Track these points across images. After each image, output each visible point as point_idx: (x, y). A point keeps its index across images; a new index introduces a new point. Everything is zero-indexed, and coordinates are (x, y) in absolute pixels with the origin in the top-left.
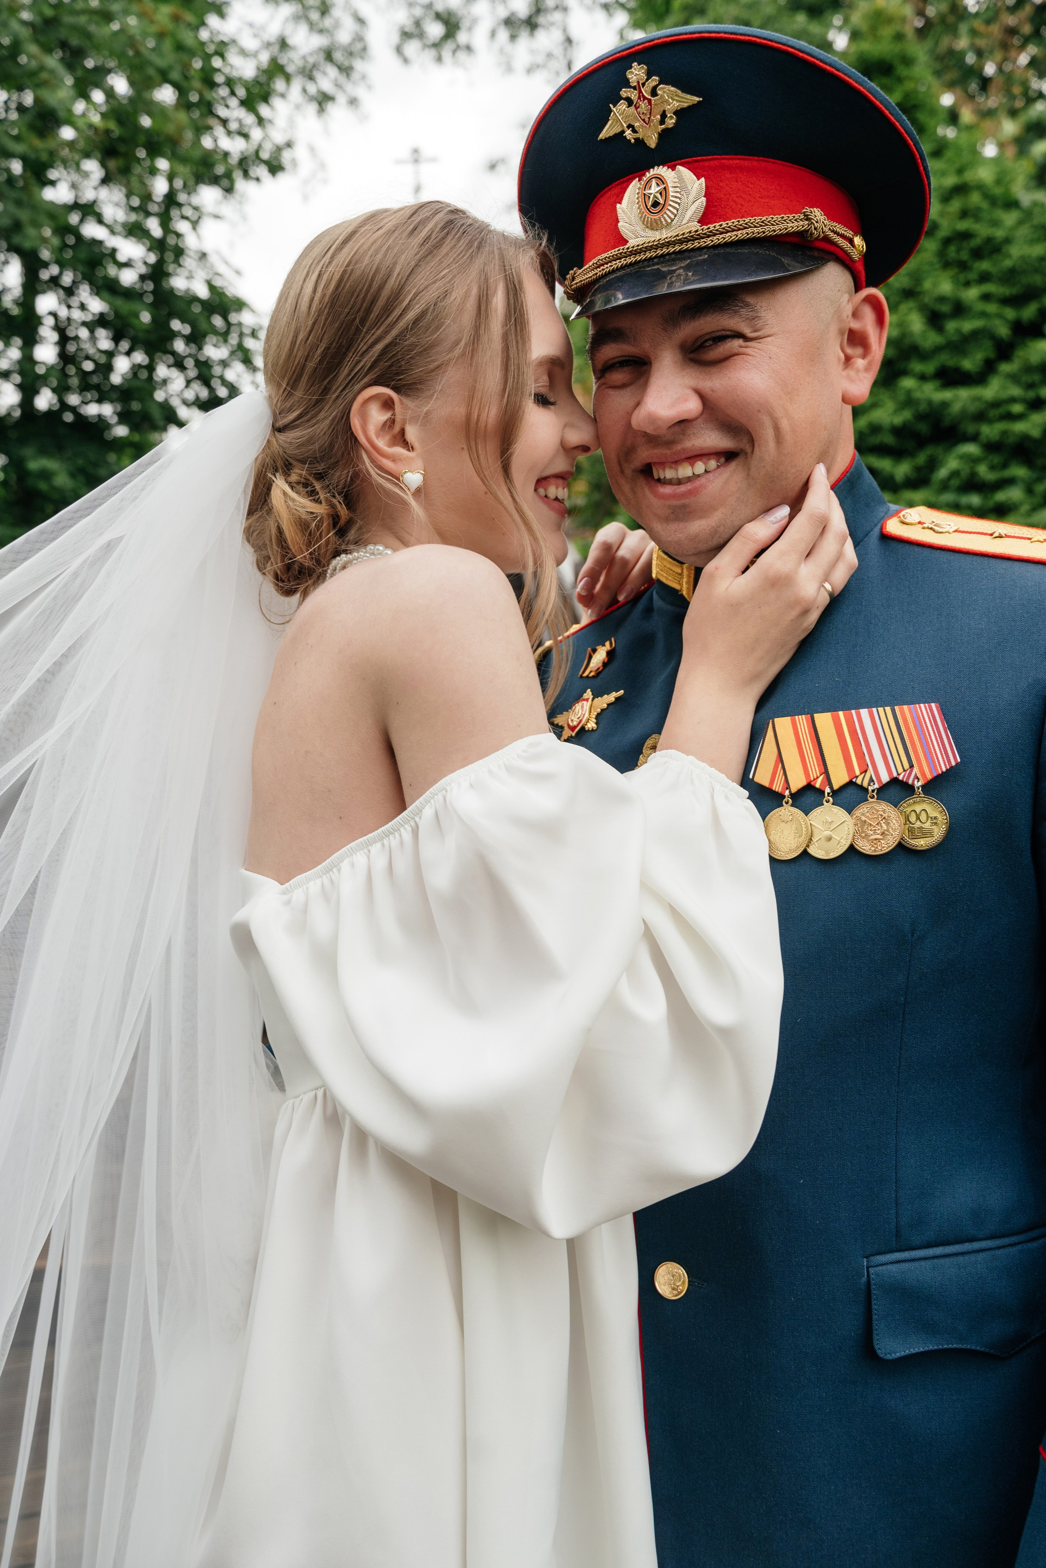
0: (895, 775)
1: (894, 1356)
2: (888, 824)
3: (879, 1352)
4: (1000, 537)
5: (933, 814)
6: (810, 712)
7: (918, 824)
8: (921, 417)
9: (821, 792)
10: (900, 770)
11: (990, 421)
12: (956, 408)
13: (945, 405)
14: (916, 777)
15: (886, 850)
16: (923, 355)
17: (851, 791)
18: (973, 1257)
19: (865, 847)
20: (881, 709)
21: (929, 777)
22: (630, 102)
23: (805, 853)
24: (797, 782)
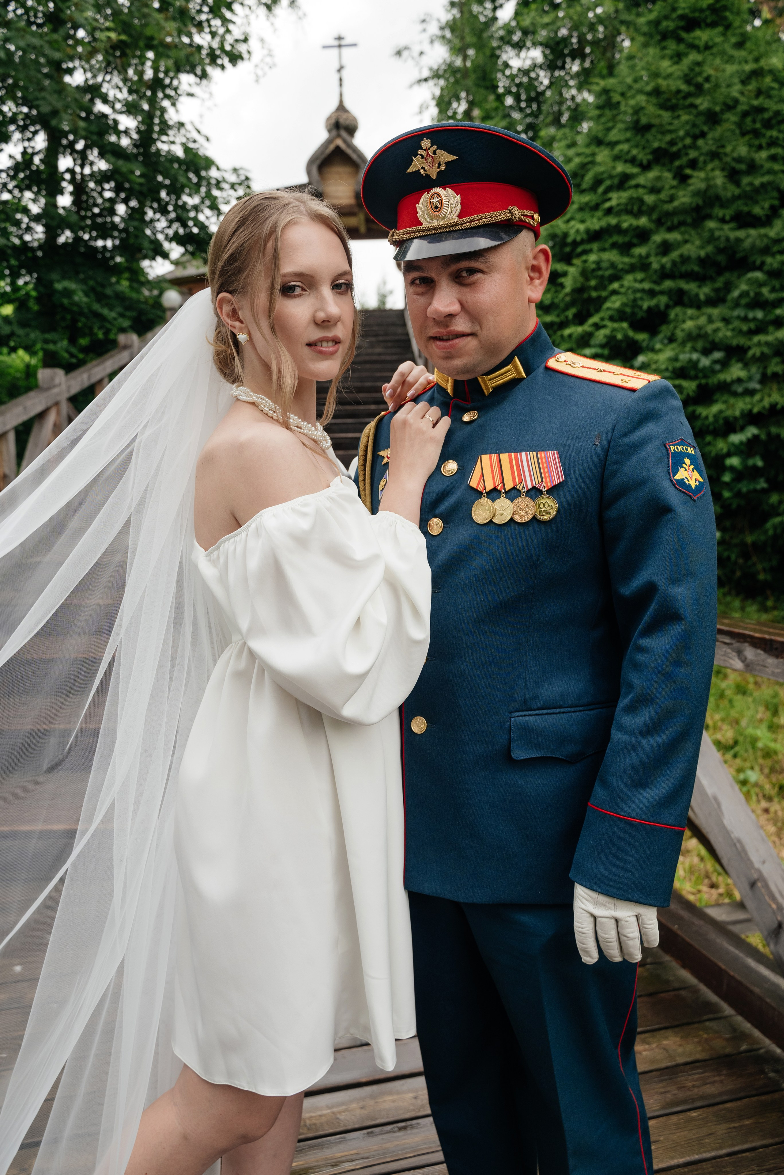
0: (534, 485)
1: (520, 759)
2: (529, 508)
3: (513, 756)
4: (601, 371)
5: (551, 504)
6: (498, 452)
7: (544, 509)
8: (720, 251)
9: (500, 491)
10: (537, 483)
11: (773, 255)
12: (747, 244)
13: (738, 240)
14: (544, 486)
15: (526, 521)
16: (724, 204)
17: (514, 492)
18: (561, 716)
19: (517, 519)
20: (531, 453)
21: (550, 486)
22: (422, 157)
23: (491, 521)
24: (489, 486)
